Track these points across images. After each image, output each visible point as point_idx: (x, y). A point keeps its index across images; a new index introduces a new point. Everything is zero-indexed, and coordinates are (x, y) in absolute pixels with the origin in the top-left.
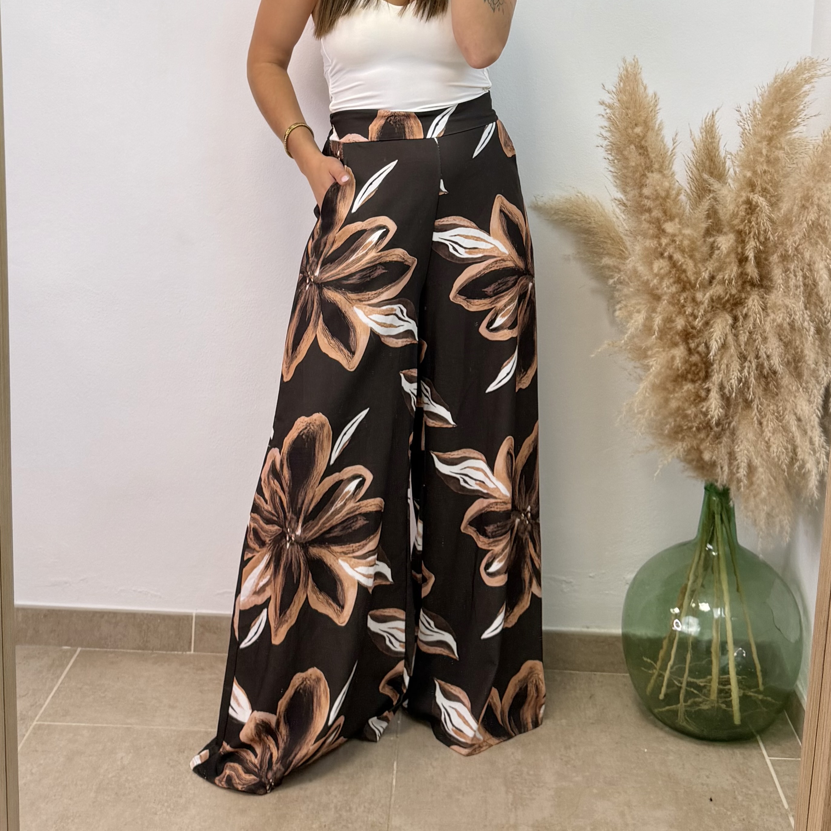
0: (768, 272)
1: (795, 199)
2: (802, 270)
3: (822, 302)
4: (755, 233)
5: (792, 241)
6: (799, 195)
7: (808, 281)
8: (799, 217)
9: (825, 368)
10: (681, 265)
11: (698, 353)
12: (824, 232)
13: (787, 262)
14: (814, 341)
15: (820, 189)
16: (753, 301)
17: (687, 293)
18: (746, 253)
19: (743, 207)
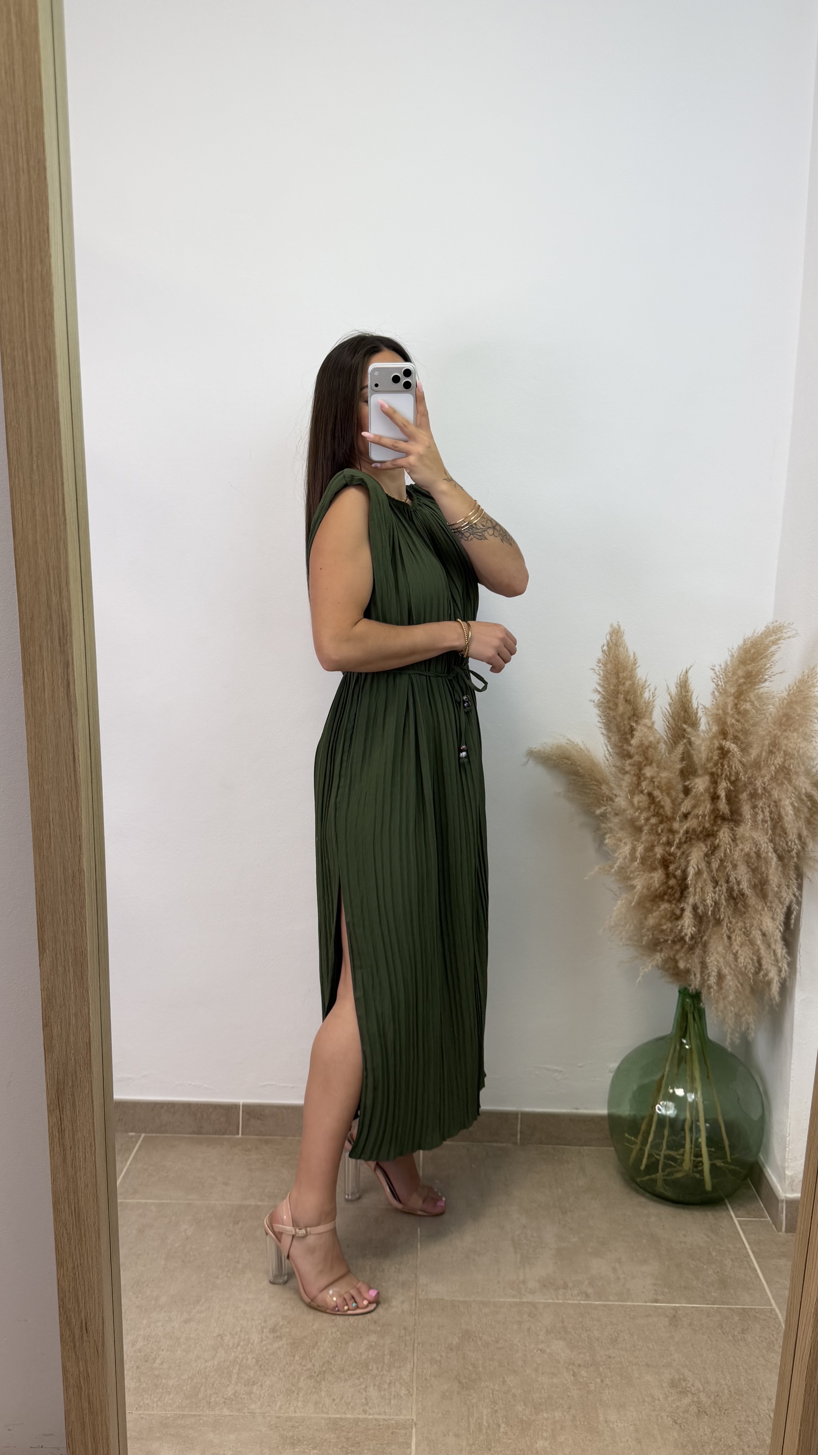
0: (738, 808)
1: (763, 745)
2: (769, 806)
3: (786, 833)
4: (726, 775)
5: (760, 781)
6: (767, 742)
7: (774, 816)
8: (767, 761)
9: (787, 890)
10: (659, 802)
11: (675, 877)
12: (788, 774)
13: (755, 799)
14: (778, 868)
15: (787, 738)
16: (724, 833)
17: (665, 824)
18: (719, 792)
19: (716, 752)
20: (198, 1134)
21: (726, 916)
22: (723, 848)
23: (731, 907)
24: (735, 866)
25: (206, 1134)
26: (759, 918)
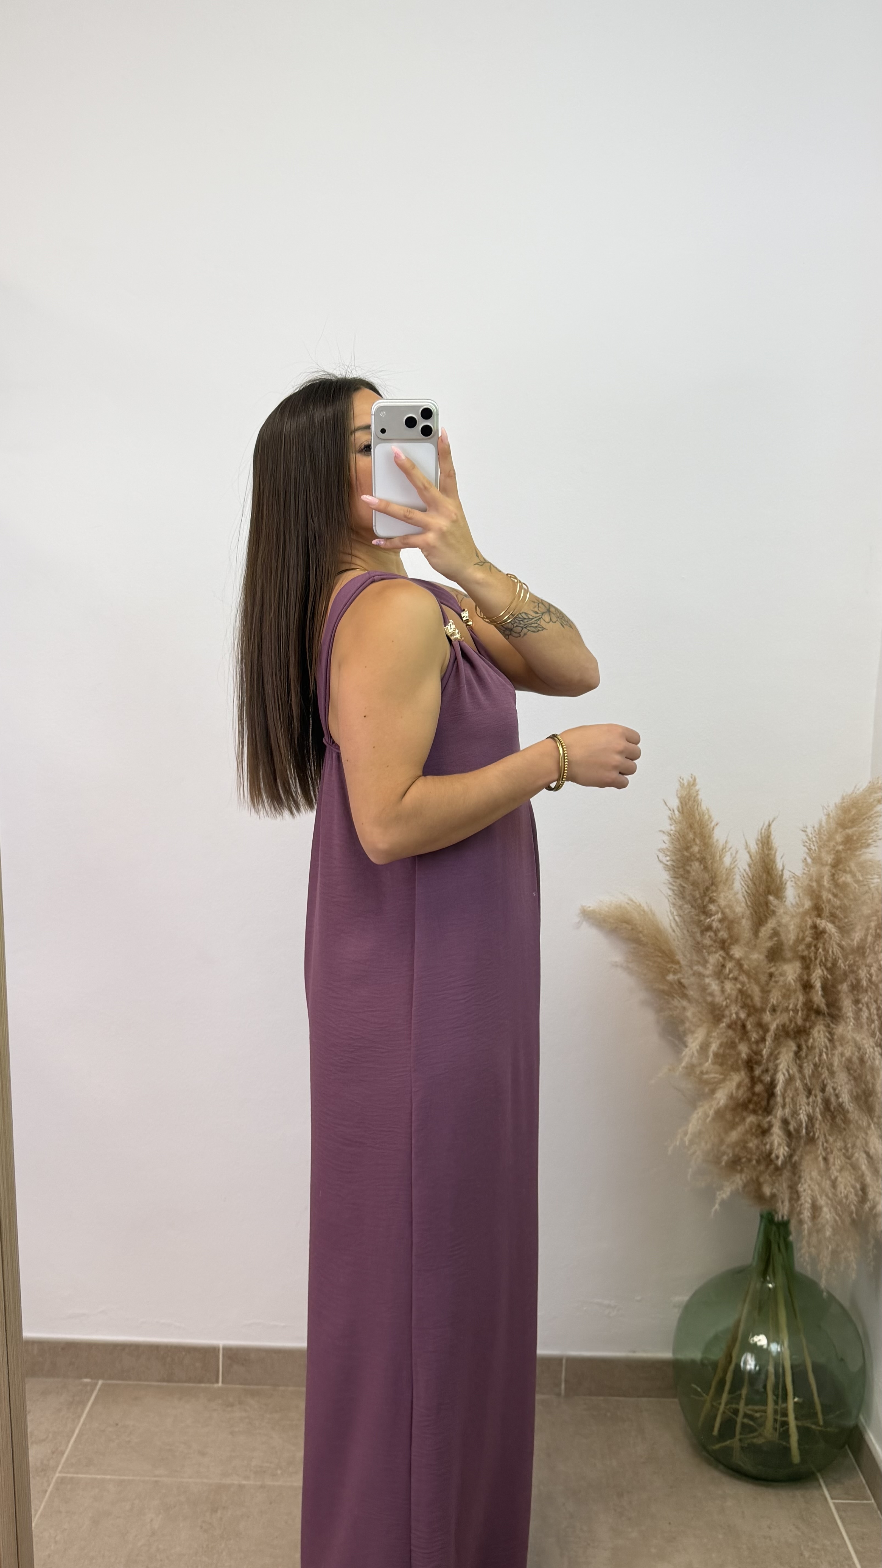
0: (838, 1003)
1: (869, 927)
2: (876, 1002)
4: (821, 960)
5: (865, 971)
6: (873, 924)
8: (874, 948)
13: (858, 992)
16: (819, 1032)
18: (813, 981)
19: (809, 932)
20: (169, 1381)
21: (822, 1132)
22: (817, 1051)
23: (828, 1121)
24: (832, 1073)
25: (179, 1381)
26: (862, 1137)
